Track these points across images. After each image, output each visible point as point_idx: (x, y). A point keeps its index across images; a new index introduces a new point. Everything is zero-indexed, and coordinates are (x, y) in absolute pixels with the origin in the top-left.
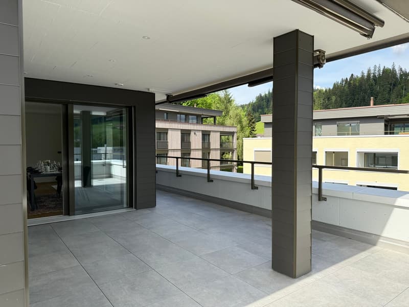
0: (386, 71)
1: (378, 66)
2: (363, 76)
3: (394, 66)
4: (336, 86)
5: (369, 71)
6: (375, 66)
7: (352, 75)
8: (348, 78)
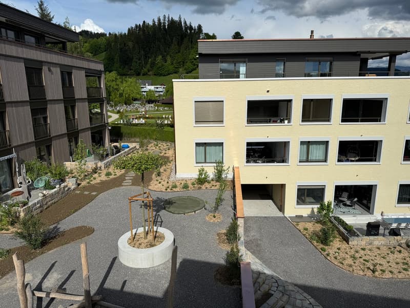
0: (172, 23)
1: (167, 16)
2: (154, 24)
3: (180, 18)
4: (130, 31)
5: (159, 20)
6: (164, 16)
7: (144, 22)
8: (141, 25)
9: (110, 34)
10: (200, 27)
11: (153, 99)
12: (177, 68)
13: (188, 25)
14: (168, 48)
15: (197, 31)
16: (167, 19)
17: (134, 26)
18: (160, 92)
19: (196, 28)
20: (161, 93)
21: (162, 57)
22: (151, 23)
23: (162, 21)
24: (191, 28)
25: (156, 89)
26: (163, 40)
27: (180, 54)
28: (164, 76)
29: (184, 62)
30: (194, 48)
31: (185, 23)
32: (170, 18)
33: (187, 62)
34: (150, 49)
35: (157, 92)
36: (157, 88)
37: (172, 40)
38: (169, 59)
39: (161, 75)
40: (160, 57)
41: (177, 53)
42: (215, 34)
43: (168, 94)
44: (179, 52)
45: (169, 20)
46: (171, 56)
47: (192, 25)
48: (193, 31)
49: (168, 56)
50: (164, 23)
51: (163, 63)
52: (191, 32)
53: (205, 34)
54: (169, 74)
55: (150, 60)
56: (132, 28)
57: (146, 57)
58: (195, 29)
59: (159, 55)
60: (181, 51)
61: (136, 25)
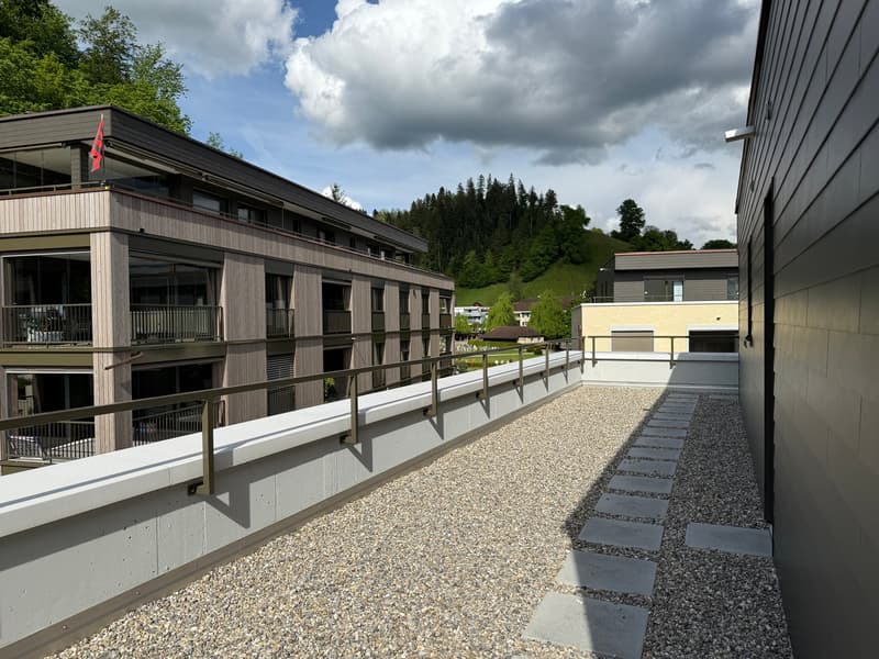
0: (496, 188)
1: (486, 178)
2: (461, 193)
3: (511, 179)
4: (416, 206)
5: (471, 185)
6: (481, 177)
7: (442, 189)
8: (436, 194)
9: (375, 213)
10: (551, 196)
11: (464, 331)
12: (504, 272)
13: (528, 191)
14: (489, 235)
15: (545, 202)
16: (486, 183)
17: (423, 198)
18: (475, 317)
19: (544, 197)
20: (477, 320)
21: (477, 253)
22: (455, 192)
23: (476, 187)
24: (533, 197)
25: (468, 314)
26: (478, 223)
27: (511, 247)
28: (479, 287)
29: (518, 261)
30: (538, 234)
31: (522, 188)
32: (493, 180)
33: (524, 261)
34: (452, 240)
35: (470, 318)
36: (470, 311)
37: (496, 220)
38: (489, 256)
39: (473, 286)
40: (473, 253)
41: (504, 245)
42: (583, 207)
43: (493, 321)
44: (510, 242)
45: (489, 185)
46: (492, 251)
47: (535, 191)
48: (537, 203)
49: (489, 251)
50: (480, 190)
51: (478, 263)
52: (532, 204)
53: (562, 207)
54: (488, 284)
55: (453, 259)
56: (420, 201)
57: (445, 253)
58: (542, 200)
59: (469, 250)
60: (513, 242)
61: (428, 196)
